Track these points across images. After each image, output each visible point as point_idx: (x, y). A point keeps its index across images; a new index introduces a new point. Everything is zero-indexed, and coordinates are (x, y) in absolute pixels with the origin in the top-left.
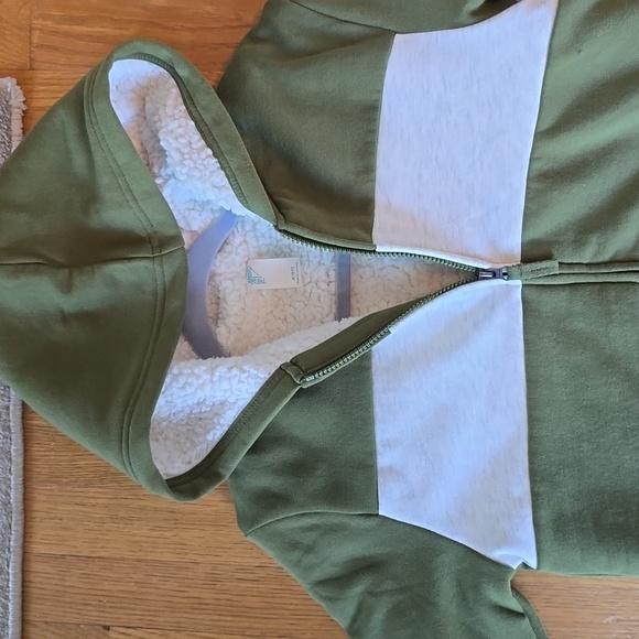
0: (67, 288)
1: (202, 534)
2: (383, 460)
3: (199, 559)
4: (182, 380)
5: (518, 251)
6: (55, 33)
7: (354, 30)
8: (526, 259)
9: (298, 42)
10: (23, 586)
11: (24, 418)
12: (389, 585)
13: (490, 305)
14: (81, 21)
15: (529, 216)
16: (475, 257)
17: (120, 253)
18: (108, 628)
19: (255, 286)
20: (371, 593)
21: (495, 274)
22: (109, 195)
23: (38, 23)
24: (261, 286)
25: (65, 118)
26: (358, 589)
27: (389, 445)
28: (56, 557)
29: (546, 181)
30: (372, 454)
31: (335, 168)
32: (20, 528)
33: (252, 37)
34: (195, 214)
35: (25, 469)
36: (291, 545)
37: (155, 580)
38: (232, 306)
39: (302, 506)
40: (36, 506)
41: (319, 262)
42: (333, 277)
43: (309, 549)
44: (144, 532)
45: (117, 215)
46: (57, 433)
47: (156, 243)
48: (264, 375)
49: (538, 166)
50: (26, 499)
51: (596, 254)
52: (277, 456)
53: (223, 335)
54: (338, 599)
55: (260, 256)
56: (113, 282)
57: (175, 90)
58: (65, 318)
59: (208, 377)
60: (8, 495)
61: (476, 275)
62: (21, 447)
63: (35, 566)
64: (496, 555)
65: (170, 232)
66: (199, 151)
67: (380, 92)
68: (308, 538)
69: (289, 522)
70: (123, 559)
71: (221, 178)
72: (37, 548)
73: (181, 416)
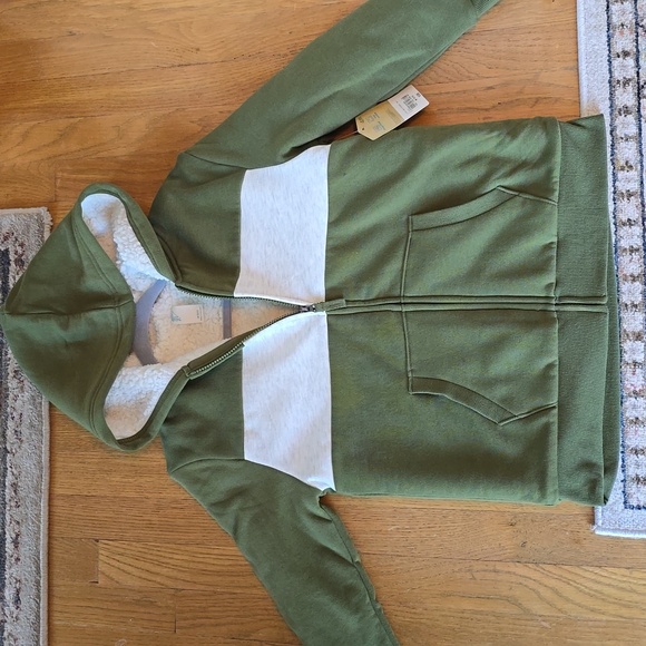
0: (65, 327)
1: (151, 479)
2: (248, 426)
3: (150, 496)
4: (127, 378)
5: (323, 294)
6: (68, 179)
7: (224, 168)
8: (328, 299)
9: (194, 177)
10: (49, 515)
11: (50, 410)
12: (250, 504)
13: (308, 328)
14: (82, 172)
15: (328, 273)
16: (297, 299)
17: (97, 306)
18: (97, 541)
19: (175, 322)
20: (242, 509)
21: (309, 309)
22: (88, 271)
23: (60, 174)
24: (179, 322)
25: (65, 229)
26: (235, 507)
27: (250, 416)
28: (68, 496)
29: (336, 251)
30: (241, 422)
31: (216, 250)
32: (48, 478)
33: (171, 177)
34: (141, 281)
35: (51, 442)
36: (194, 481)
37: (124, 509)
38: (163, 335)
39: (199, 455)
40: (58, 464)
41: (212, 306)
42: (221, 316)
43: (205, 483)
44: (117, 479)
45: (93, 283)
46: (68, 419)
47: (116, 299)
48: (172, 374)
49: (331, 242)
50: (51, 460)
51: (368, 294)
52: (186, 425)
53: (157, 353)
54: (224, 514)
55: (179, 304)
56: (92, 323)
57: (123, 210)
58: (67, 345)
59: (140, 376)
60: (40, 457)
61: (298, 310)
62: (48, 428)
63: (56, 502)
64: (310, 481)
65: (125, 292)
66: (133, 243)
67: (239, 203)
68: (205, 475)
69: (194, 466)
70: (106, 497)
71: (146, 258)
72: (58, 491)
73: (132, 402)
